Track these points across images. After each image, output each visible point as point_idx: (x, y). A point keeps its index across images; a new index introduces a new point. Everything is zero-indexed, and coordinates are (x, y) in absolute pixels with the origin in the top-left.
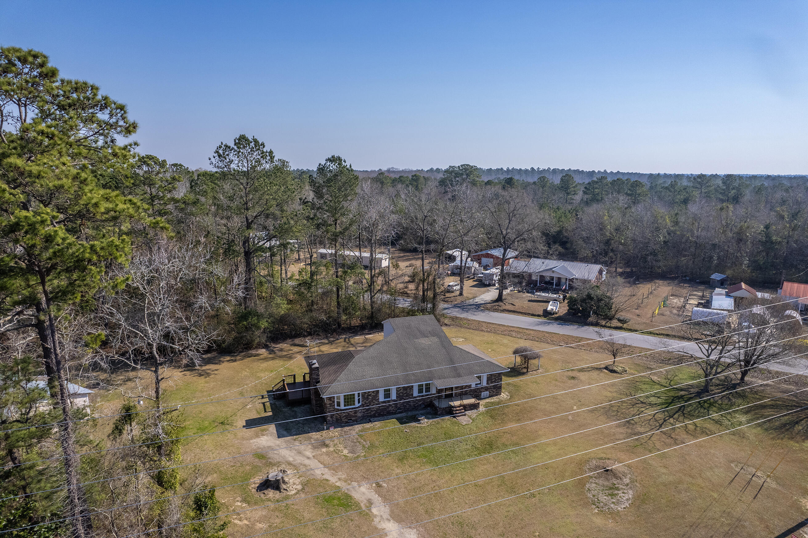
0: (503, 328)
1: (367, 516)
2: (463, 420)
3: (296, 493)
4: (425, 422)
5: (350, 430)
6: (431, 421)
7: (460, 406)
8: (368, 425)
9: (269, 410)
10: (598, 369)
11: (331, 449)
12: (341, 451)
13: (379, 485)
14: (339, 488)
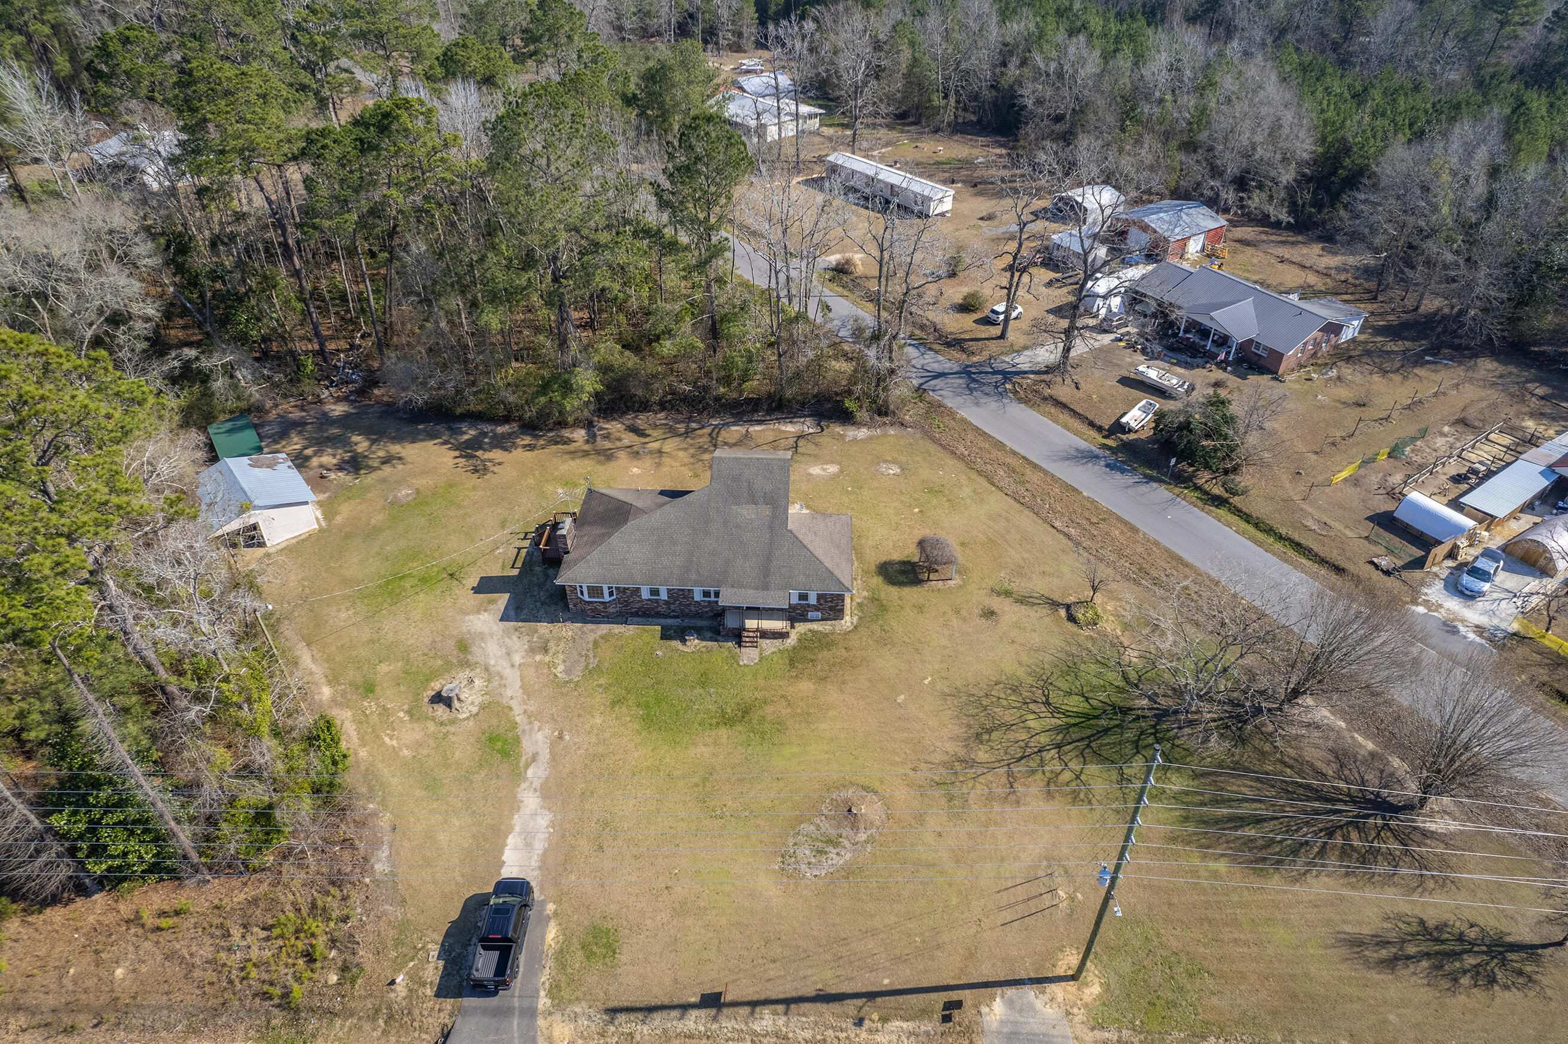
1: (517, 776)
2: (749, 655)
3: (468, 718)
4: (694, 643)
5: (592, 631)
6: (704, 643)
7: (757, 630)
8: (617, 629)
9: (519, 564)
10: (1054, 604)
11: (547, 659)
12: (555, 666)
13: (561, 737)
14: (514, 725)
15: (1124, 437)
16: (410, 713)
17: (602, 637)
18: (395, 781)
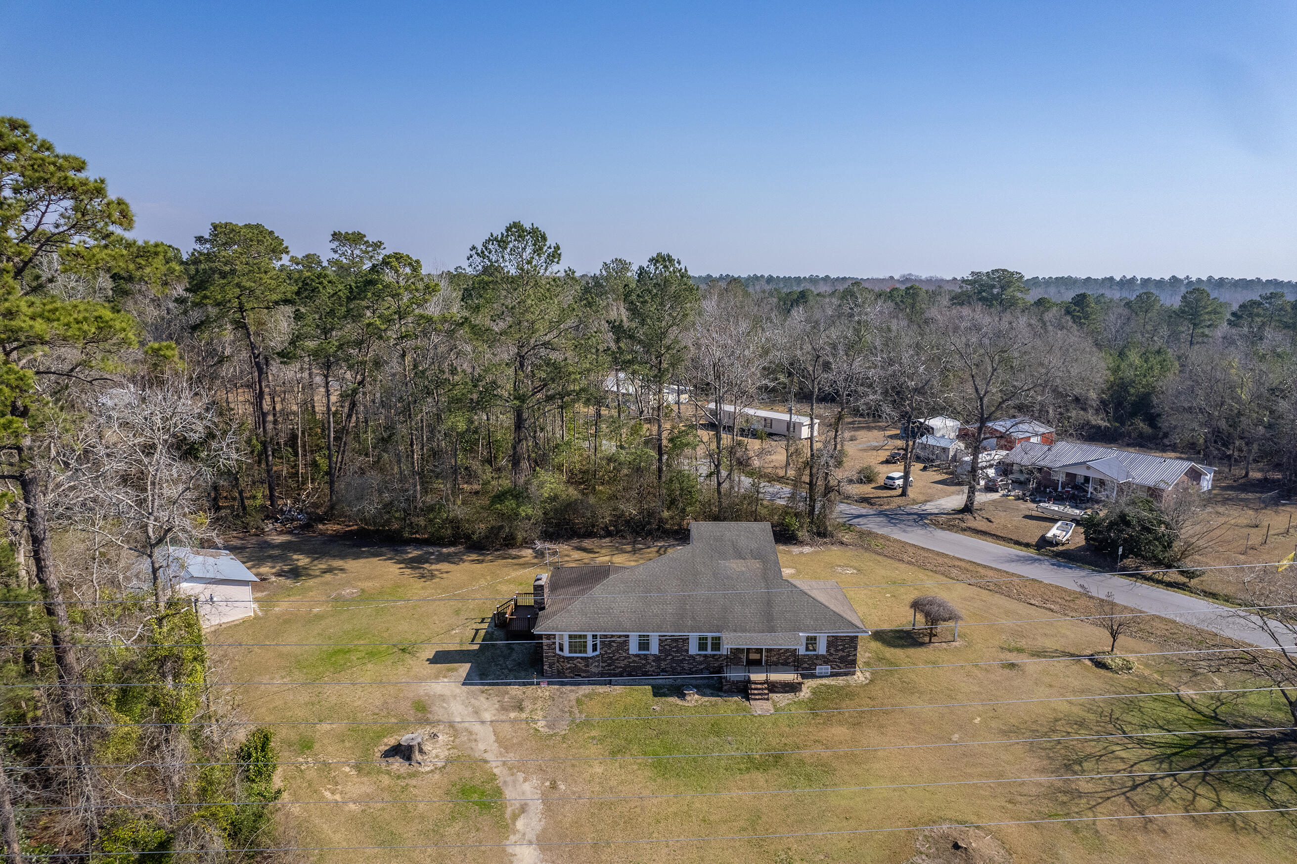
0: (941, 560)
1: (503, 827)
2: (760, 707)
3: (432, 771)
4: (693, 699)
5: (571, 691)
6: (706, 699)
7: (766, 682)
8: (601, 689)
9: (479, 640)
10: (1075, 657)
11: (524, 716)
12: (535, 721)
13: (554, 786)
14: (493, 777)
15: (1055, 549)
16: (358, 768)
17: (586, 696)
18: (337, 837)
